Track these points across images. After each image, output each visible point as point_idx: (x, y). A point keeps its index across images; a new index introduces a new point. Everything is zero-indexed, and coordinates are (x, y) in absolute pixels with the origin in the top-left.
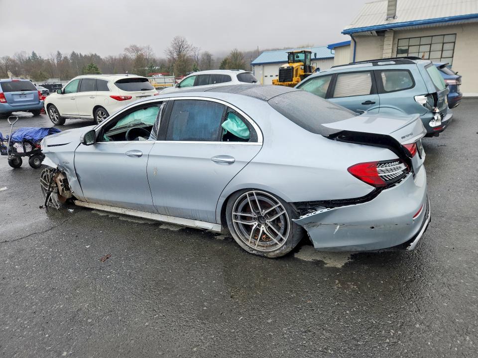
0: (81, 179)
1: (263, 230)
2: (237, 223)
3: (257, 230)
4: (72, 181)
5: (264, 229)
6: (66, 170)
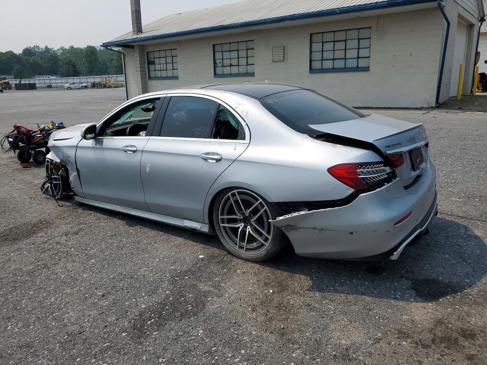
0: (81, 174)
1: (249, 232)
2: (224, 227)
3: (244, 232)
4: (73, 176)
5: (250, 230)
6: (68, 165)
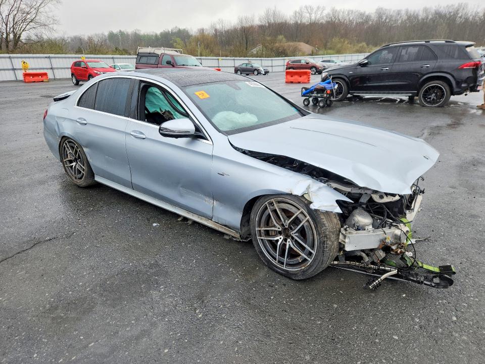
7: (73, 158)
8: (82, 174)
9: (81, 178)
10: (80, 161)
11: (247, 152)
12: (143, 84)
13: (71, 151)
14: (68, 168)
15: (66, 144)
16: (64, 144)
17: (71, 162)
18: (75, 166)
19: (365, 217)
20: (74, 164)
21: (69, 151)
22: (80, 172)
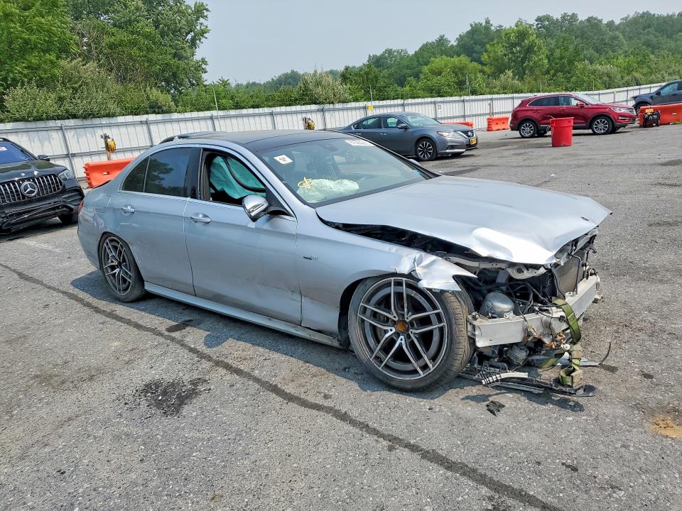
7: (115, 263)
8: (127, 283)
9: (126, 289)
10: (126, 266)
11: (341, 226)
12: (207, 153)
13: (114, 254)
14: (110, 277)
15: (107, 244)
16: (105, 244)
17: (113, 268)
18: (119, 273)
19: (502, 302)
20: (117, 271)
21: (112, 254)
22: (125, 281)
